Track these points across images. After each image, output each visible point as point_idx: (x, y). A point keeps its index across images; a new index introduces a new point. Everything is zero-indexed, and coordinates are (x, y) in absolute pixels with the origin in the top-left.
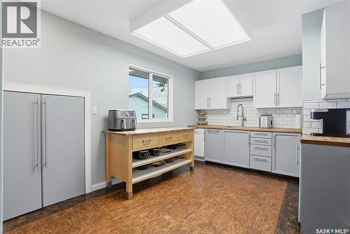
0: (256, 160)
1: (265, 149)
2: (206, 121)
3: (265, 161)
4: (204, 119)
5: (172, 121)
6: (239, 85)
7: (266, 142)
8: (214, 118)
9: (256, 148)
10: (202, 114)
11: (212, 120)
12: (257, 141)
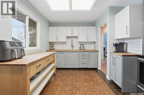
0: (82, 64)
1: (86, 59)
2: (54, 47)
3: (86, 64)
4: (53, 47)
5: (39, 48)
6: (72, 31)
7: (85, 56)
8: (58, 46)
9: (82, 59)
10: (52, 44)
11: (57, 47)
12: (82, 56)
